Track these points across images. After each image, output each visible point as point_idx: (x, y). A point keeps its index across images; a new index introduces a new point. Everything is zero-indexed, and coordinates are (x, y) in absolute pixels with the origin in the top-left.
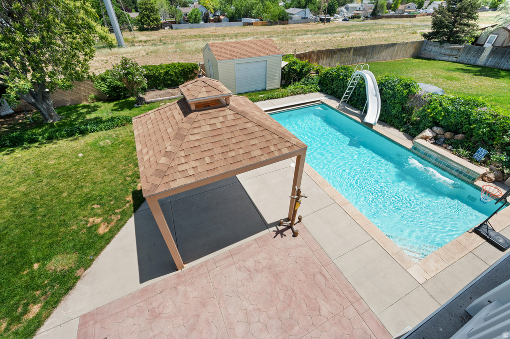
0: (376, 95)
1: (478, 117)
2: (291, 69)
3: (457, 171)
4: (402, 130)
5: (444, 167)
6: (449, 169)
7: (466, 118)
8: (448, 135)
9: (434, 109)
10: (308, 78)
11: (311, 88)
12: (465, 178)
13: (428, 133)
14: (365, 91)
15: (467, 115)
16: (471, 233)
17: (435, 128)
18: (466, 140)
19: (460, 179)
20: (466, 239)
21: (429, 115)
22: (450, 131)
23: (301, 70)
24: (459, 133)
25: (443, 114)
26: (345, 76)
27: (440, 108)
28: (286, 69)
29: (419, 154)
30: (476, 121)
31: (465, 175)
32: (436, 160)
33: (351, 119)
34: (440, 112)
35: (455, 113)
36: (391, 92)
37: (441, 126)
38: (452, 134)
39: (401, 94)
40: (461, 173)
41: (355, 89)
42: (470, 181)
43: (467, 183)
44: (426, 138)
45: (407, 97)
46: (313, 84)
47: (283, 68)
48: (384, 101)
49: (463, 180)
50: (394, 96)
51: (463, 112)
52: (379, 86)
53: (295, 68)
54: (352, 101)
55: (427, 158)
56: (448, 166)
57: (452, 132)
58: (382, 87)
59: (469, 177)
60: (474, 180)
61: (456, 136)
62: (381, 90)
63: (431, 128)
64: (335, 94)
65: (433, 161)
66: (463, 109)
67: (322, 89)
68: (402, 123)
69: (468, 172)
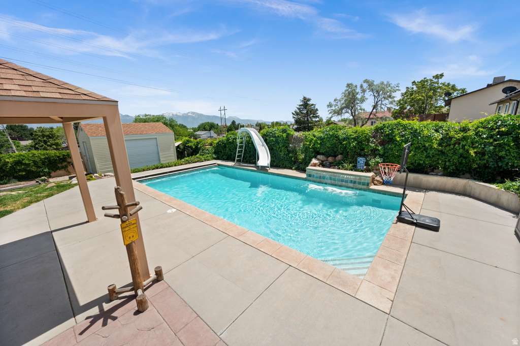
0: (263, 145)
1: (344, 136)
2: (186, 146)
3: (351, 182)
4: (293, 168)
5: (340, 183)
6: (344, 183)
7: (336, 140)
8: (330, 159)
9: (311, 141)
10: (203, 150)
11: (207, 157)
12: (361, 186)
13: (314, 161)
14: (254, 146)
15: (336, 137)
16: (396, 223)
17: (319, 157)
18: (345, 159)
19: (357, 189)
20: (397, 231)
21: (309, 147)
22: (330, 156)
23: (196, 147)
24: (338, 155)
25: (319, 142)
26: (234, 139)
27: (315, 139)
28: (182, 147)
29: (315, 179)
30: (344, 139)
31: (360, 183)
32: (331, 179)
33: (248, 170)
34: (316, 141)
35: (327, 138)
36: (274, 139)
37: (323, 154)
38: (333, 158)
39: (282, 137)
40: (355, 182)
41: (245, 147)
42: (365, 187)
43: (365, 190)
44: (315, 165)
45: (288, 140)
46: (208, 154)
47: (178, 147)
48: (271, 149)
49: (360, 189)
50: (277, 142)
51: (332, 136)
52: (263, 137)
53: (190, 144)
54: (246, 158)
55: (322, 180)
56: (342, 181)
57: (332, 156)
58: (266, 138)
59: (364, 184)
60: (368, 184)
61: (337, 158)
62: (266, 140)
63: (315, 157)
64: (230, 158)
65: (329, 181)
66: (331, 133)
67: (218, 157)
68: (293, 163)
69: (360, 179)
